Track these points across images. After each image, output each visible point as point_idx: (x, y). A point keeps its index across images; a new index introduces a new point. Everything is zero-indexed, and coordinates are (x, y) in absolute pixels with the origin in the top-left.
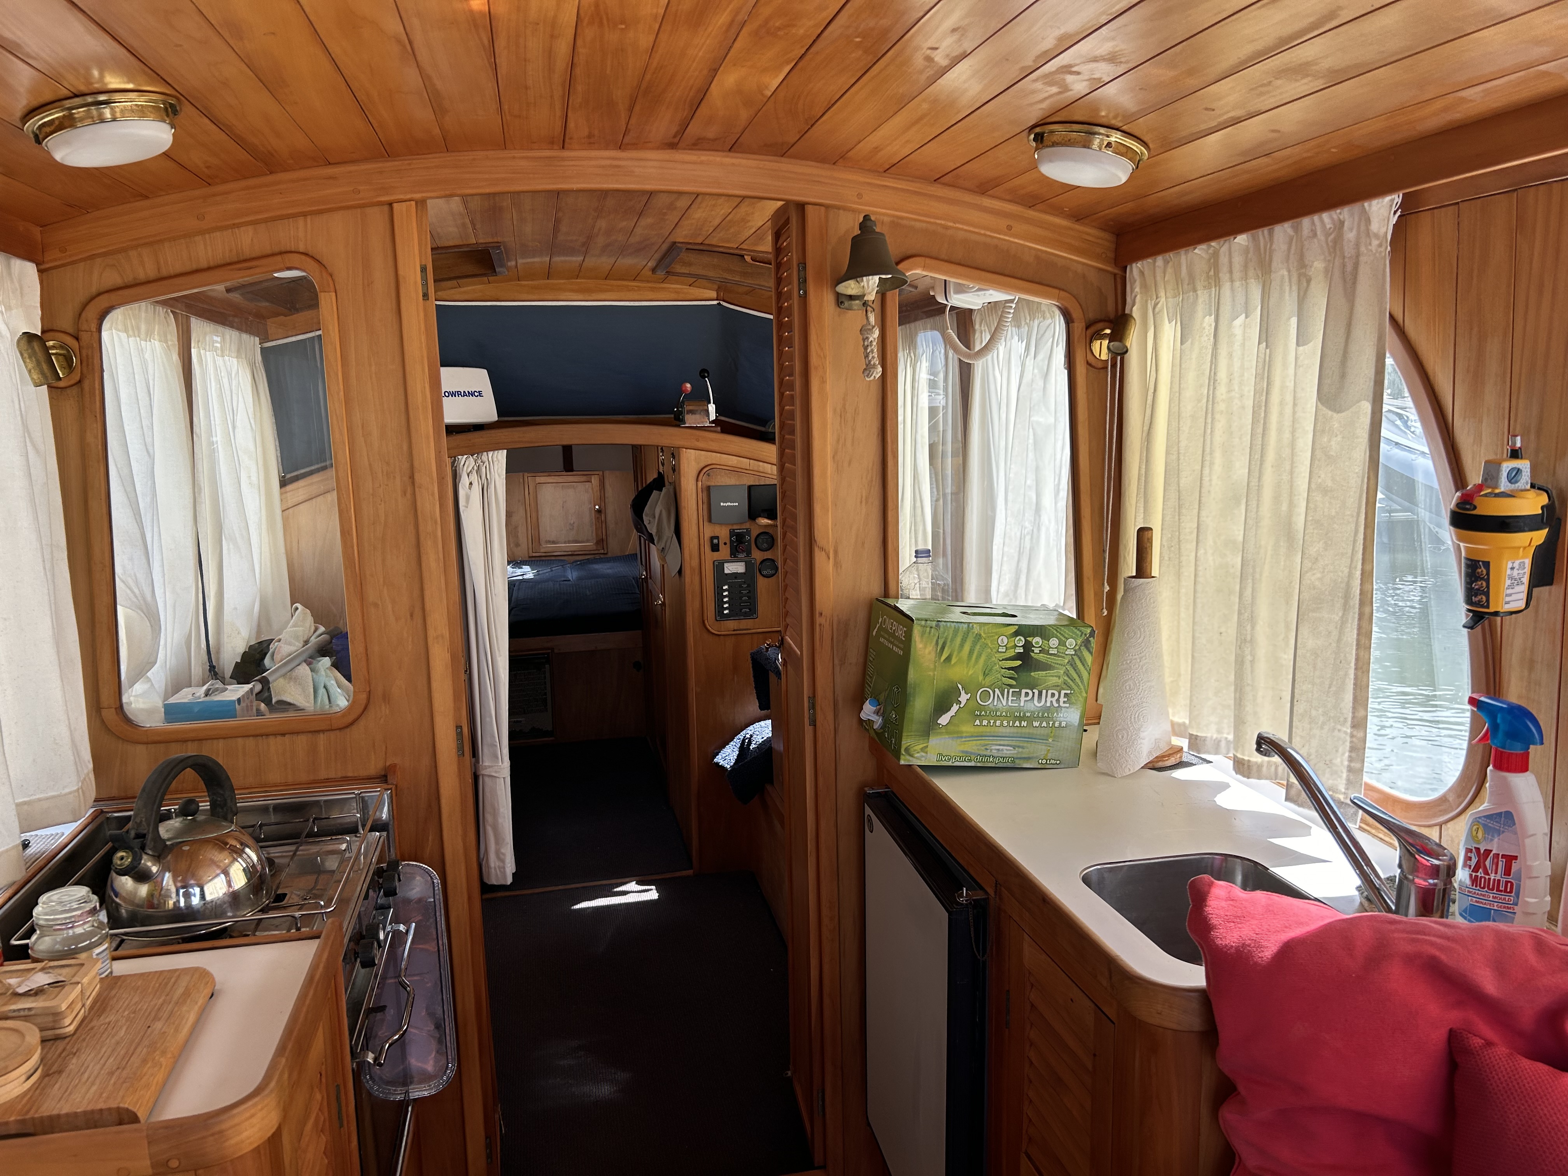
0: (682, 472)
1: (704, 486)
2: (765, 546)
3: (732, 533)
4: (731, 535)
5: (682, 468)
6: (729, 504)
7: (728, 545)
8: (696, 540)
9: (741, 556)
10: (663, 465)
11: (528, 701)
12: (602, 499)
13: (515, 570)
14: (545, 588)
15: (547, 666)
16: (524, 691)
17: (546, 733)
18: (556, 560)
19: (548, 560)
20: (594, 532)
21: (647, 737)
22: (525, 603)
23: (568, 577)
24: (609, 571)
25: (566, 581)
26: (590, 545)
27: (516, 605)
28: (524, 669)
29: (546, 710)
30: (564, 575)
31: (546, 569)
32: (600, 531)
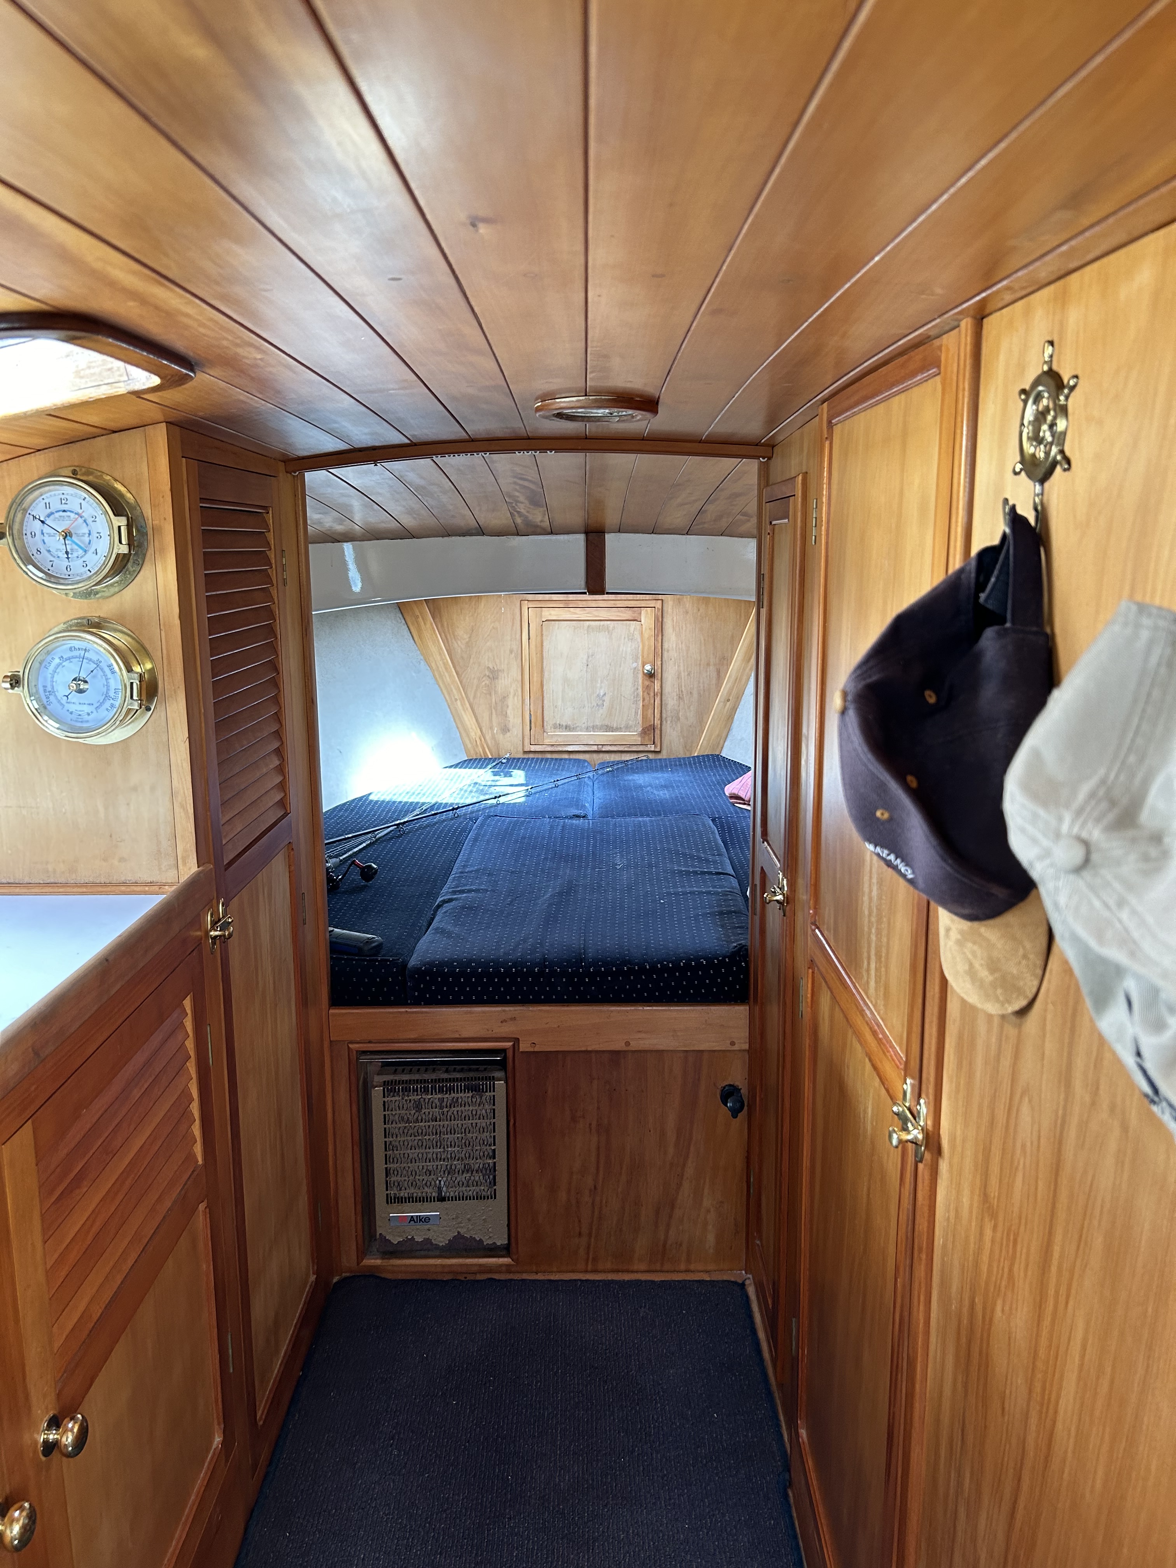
11: (450, 1171)
12: (659, 652)
13: (497, 778)
14: (530, 838)
15: (500, 1084)
16: (439, 1144)
17: (492, 1251)
18: (570, 760)
19: (556, 759)
20: (640, 712)
21: (747, 1282)
22: (474, 887)
23: (584, 806)
24: (664, 794)
25: (578, 816)
26: (632, 736)
27: (454, 892)
28: (441, 1091)
29: (494, 1196)
30: (578, 800)
31: (547, 782)
32: (650, 711)
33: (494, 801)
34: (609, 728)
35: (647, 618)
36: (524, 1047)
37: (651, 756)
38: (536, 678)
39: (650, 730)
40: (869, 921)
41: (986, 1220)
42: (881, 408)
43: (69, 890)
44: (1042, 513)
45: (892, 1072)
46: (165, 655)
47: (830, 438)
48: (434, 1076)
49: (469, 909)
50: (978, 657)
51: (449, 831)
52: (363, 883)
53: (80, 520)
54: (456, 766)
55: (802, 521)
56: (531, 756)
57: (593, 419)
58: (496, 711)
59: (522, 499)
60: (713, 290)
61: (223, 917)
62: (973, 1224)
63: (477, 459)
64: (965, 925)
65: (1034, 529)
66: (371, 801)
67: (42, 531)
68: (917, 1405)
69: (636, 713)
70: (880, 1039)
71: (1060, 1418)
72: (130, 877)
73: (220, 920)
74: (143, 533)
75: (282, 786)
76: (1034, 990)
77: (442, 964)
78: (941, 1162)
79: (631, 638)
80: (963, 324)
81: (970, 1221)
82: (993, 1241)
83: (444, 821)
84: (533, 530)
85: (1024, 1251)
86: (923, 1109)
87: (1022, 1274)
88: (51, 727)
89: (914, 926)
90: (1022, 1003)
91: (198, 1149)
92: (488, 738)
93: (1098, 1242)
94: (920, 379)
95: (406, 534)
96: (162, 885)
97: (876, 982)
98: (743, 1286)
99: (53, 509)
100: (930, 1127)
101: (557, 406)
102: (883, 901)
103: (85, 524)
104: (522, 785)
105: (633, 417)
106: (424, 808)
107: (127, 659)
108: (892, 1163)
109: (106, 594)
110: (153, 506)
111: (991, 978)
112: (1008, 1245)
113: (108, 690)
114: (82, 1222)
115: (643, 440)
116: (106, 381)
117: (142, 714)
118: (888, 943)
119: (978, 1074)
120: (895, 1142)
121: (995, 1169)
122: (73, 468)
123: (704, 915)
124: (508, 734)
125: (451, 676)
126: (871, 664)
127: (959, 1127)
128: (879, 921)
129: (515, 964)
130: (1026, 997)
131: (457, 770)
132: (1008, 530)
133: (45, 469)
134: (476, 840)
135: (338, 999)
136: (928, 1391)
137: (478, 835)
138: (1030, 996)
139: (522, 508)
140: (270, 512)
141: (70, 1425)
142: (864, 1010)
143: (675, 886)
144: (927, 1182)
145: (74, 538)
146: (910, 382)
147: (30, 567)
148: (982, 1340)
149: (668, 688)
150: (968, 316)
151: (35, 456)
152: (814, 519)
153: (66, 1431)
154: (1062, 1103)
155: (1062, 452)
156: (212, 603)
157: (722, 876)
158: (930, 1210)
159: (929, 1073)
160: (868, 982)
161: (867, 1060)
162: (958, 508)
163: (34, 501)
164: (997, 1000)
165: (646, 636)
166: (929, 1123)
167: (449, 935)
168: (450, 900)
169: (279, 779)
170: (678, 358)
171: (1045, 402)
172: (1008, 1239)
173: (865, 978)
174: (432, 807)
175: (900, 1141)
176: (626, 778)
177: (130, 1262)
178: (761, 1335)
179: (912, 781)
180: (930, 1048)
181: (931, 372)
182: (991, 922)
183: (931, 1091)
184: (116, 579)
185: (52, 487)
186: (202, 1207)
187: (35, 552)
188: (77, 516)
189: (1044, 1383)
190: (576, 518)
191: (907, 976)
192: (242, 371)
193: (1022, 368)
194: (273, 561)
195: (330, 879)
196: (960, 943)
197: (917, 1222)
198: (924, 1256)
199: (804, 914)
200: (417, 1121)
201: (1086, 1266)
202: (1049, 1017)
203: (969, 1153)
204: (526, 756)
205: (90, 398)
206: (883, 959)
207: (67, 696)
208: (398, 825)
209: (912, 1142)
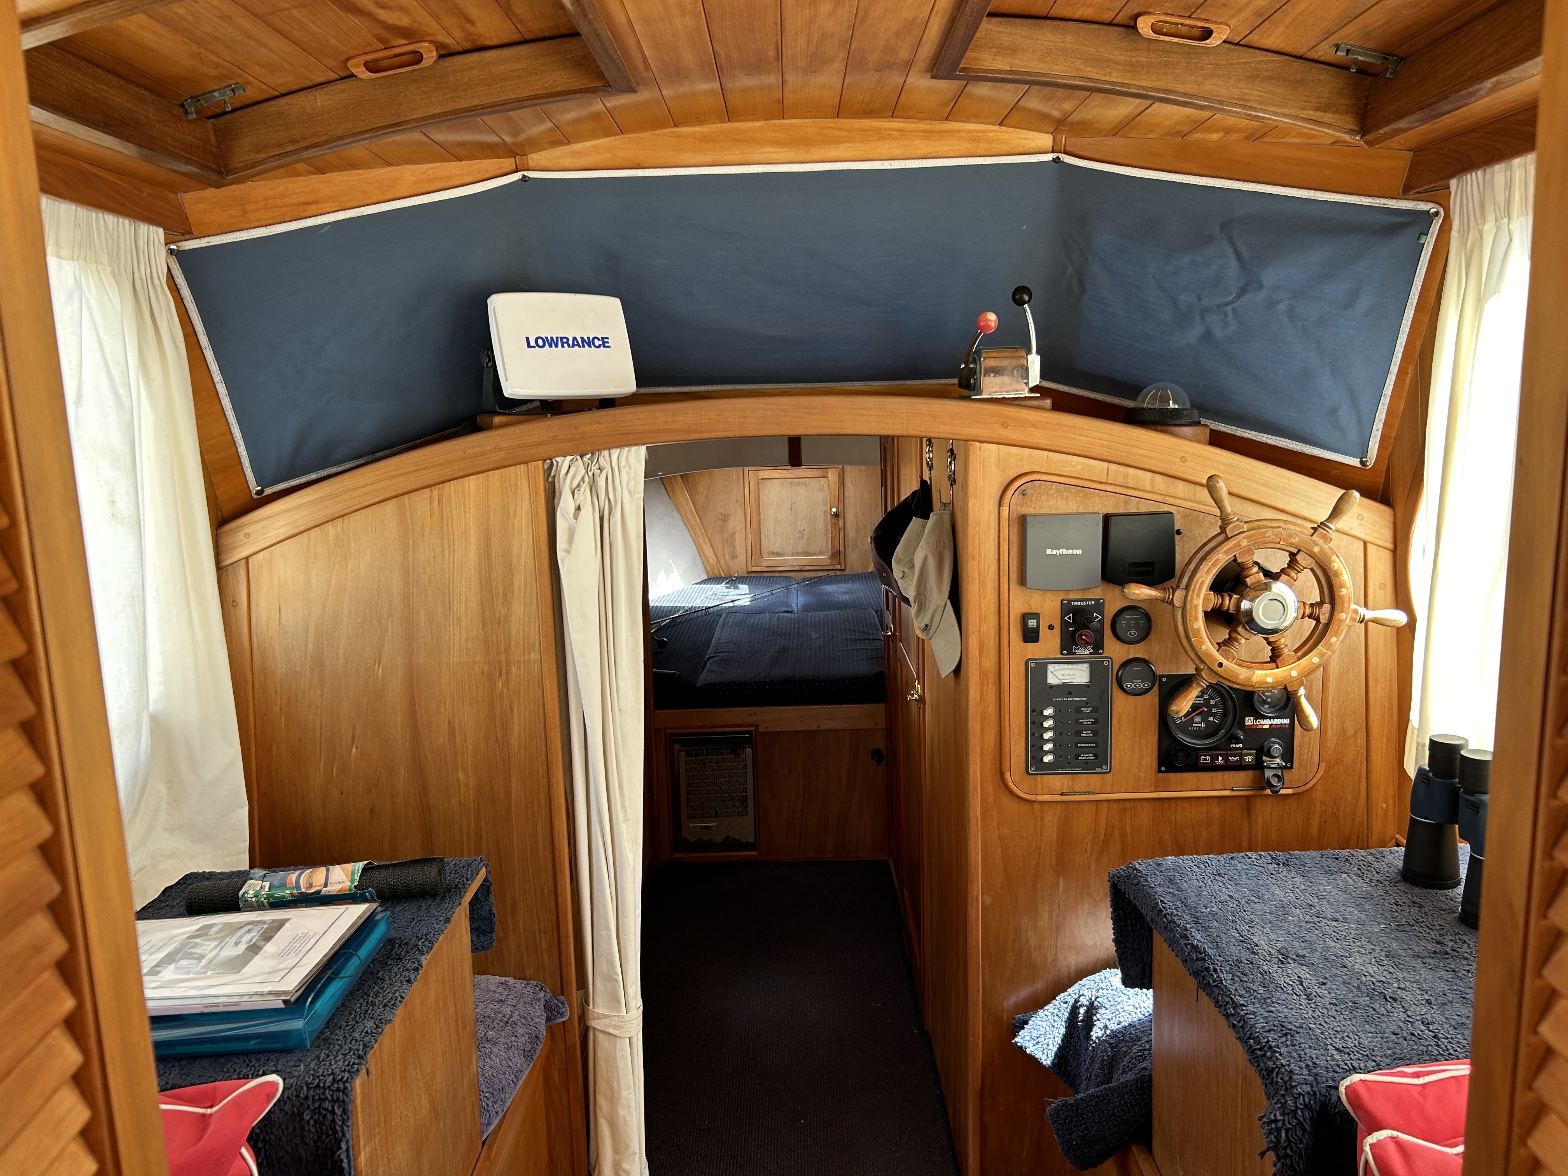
0: (971, 488)
1: (1014, 515)
2: (1133, 633)
3: (1067, 608)
4: (1064, 613)
5: (971, 479)
6: (1065, 551)
7: (1057, 630)
8: (993, 619)
9: (1084, 651)
10: (931, 468)
11: (722, 800)
12: (841, 499)
13: (729, 590)
14: (757, 624)
15: (749, 750)
16: (716, 785)
17: (747, 846)
18: (781, 577)
19: (771, 577)
20: (829, 542)
21: (889, 861)
22: (726, 650)
23: (791, 606)
24: (846, 597)
25: (787, 612)
26: (824, 558)
27: (716, 653)
28: (717, 755)
29: (747, 814)
30: (787, 603)
31: (765, 592)
32: (837, 541)
33: (731, 604)
34: (807, 554)
35: (832, 475)
36: (761, 729)
37: (838, 573)
38: (755, 519)
39: (837, 554)
48: (712, 747)
49: (726, 660)
51: (705, 622)
54: (701, 583)
56: (753, 574)
58: (727, 543)
69: (827, 542)
77: (716, 685)
79: (822, 490)
83: (700, 617)
92: (722, 562)
98: (887, 863)
104: (747, 594)
106: (686, 609)
123: (862, 659)
124: (736, 560)
125: (695, 519)
129: (755, 684)
131: (703, 585)
132: (925, 482)
134: (723, 626)
137: (723, 623)
143: (847, 646)
149: (849, 524)
159: (920, 676)
165: (832, 488)
167: (716, 672)
168: (713, 657)
176: (820, 588)
200: (704, 770)
204: (749, 575)
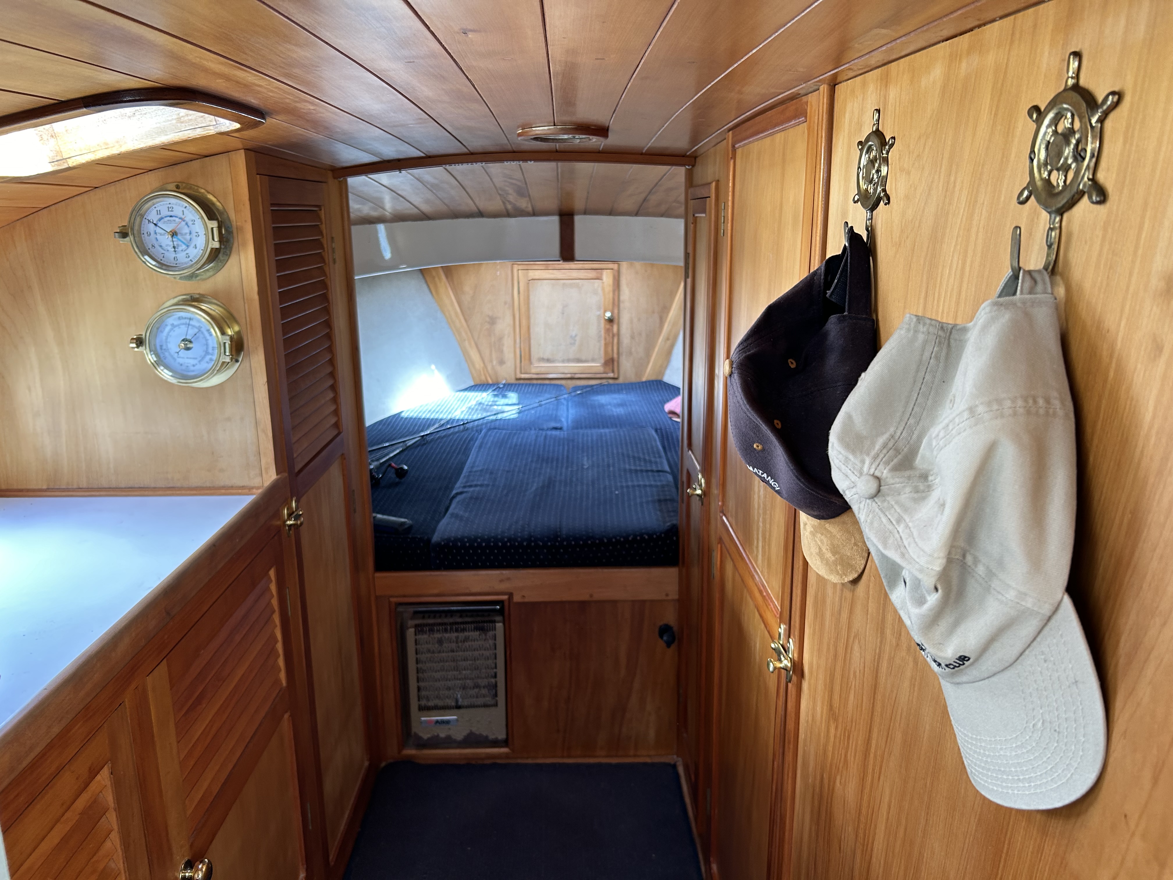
11: (464, 688)
12: (616, 303)
13: (496, 399)
14: (521, 445)
15: (499, 626)
16: (456, 669)
17: (495, 743)
18: (551, 385)
19: (540, 385)
20: (603, 349)
21: (678, 764)
22: (479, 483)
23: (560, 421)
24: (620, 411)
25: (556, 429)
26: (596, 366)
27: (465, 487)
28: (457, 631)
29: (496, 705)
30: (556, 416)
31: (534, 402)
32: (610, 349)
33: (494, 418)
34: (579, 361)
35: (607, 277)
36: (517, 598)
37: (611, 381)
38: (524, 322)
39: (611, 362)
40: (758, 512)
41: (831, 722)
42: (768, 140)
43: (183, 492)
44: (871, 231)
45: (772, 619)
46: (248, 322)
47: (734, 157)
48: (451, 620)
49: (476, 499)
50: (825, 335)
51: (461, 440)
52: (397, 480)
53: (183, 223)
54: (465, 390)
55: (715, 217)
56: (522, 382)
57: (561, 141)
58: (495, 347)
59: (511, 191)
60: (640, 66)
61: (296, 510)
62: (823, 725)
63: (477, 166)
64: (816, 522)
65: (866, 244)
66: (402, 418)
67: (155, 231)
68: (786, 846)
69: (600, 349)
70: (764, 596)
71: (874, 855)
72: (228, 483)
73: (293, 513)
74: (229, 232)
75: (336, 412)
76: (862, 567)
77: (456, 540)
78: (803, 682)
79: (595, 293)
80: (821, 88)
81: (821, 723)
82: (835, 737)
83: (457, 432)
84: (520, 213)
85: (854, 743)
86: (792, 645)
87: (852, 759)
88: (166, 374)
89: (786, 518)
90: (854, 575)
91: (283, 676)
92: (489, 368)
93: (898, 736)
94: (794, 124)
95: (424, 217)
96: (251, 488)
97: (762, 556)
98: (674, 766)
99: (163, 215)
100: (796, 659)
101: (533, 133)
102: (767, 499)
103: (186, 226)
104: (514, 404)
105: (590, 140)
106: (442, 422)
107: (220, 323)
108: (772, 683)
109: (204, 277)
110: (237, 211)
111: (833, 558)
112: (844, 739)
113: (207, 348)
114: (203, 728)
115: (599, 153)
116: (200, 126)
117: (233, 365)
118: (770, 529)
119: (827, 623)
120: (771, 669)
121: (837, 688)
122: (176, 184)
123: (647, 502)
124: (504, 366)
125: (460, 322)
126: (749, 342)
127: (815, 658)
128: (765, 513)
129: (510, 540)
130: (856, 571)
131: (466, 393)
132: (847, 245)
133: (156, 184)
134: (480, 447)
135: (381, 566)
136: (794, 836)
137: (482, 443)
138: (860, 571)
139: (511, 198)
140: (323, 209)
141: (200, 866)
142: (754, 575)
143: (626, 481)
144: (794, 696)
145: (179, 237)
146: (787, 125)
147: (146, 257)
148: (827, 803)
149: (623, 330)
150: (824, 83)
151: (148, 174)
152: (723, 218)
153: (197, 870)
154: (878, 644)
155: (884, 190)
156: (282, 281)
157: (661, 473)
158: (796, 715)
159: (795, 622)
160: (757, 556)
161: (756, 610)
162: (817, 223)
163: (149, 209)
164: (838, 573)
165: (607, 291)
166: (796, 655)
167: (461, 518)
168: (461, 493)
169: (333, 408)
170: (620, 103)
171: (874, 153)
172: (844, 735)
173: (755, 553)
174: (448, 422)
175: (775, 668)
176: (592, 399)
177: (238, 754)
178: (688, 800)
179: (778, 424)
180: (796, 604)
181: (801, 120)
182: (833, 520)
183: (797, 633)
184: (211, 265)
185: (161, 199)
186: (286, 716)
187: (150, 247)
188: (180, 220)
189: (865, 830)
190: (553, 204)
191: (782, 553)
192: (300, 117)
193: (860, 125)
194: (325, 246)
195: (372, 477)
196: (813, 534)
197: (787, 723)
198: (791, 746)
199: (716, 504)
200: (440, 652)
201: (891, 754)
202: (871, 585)
203: (821, 676)
204: (518, 382)
205: (189, 137)
206: (767, 540)
207: (178, 353)
208: (423, 436)
209: (783, 669)
